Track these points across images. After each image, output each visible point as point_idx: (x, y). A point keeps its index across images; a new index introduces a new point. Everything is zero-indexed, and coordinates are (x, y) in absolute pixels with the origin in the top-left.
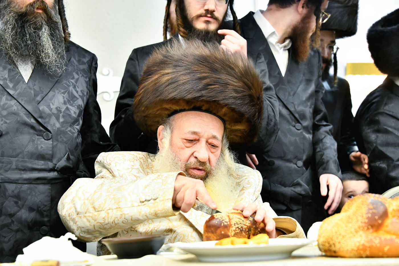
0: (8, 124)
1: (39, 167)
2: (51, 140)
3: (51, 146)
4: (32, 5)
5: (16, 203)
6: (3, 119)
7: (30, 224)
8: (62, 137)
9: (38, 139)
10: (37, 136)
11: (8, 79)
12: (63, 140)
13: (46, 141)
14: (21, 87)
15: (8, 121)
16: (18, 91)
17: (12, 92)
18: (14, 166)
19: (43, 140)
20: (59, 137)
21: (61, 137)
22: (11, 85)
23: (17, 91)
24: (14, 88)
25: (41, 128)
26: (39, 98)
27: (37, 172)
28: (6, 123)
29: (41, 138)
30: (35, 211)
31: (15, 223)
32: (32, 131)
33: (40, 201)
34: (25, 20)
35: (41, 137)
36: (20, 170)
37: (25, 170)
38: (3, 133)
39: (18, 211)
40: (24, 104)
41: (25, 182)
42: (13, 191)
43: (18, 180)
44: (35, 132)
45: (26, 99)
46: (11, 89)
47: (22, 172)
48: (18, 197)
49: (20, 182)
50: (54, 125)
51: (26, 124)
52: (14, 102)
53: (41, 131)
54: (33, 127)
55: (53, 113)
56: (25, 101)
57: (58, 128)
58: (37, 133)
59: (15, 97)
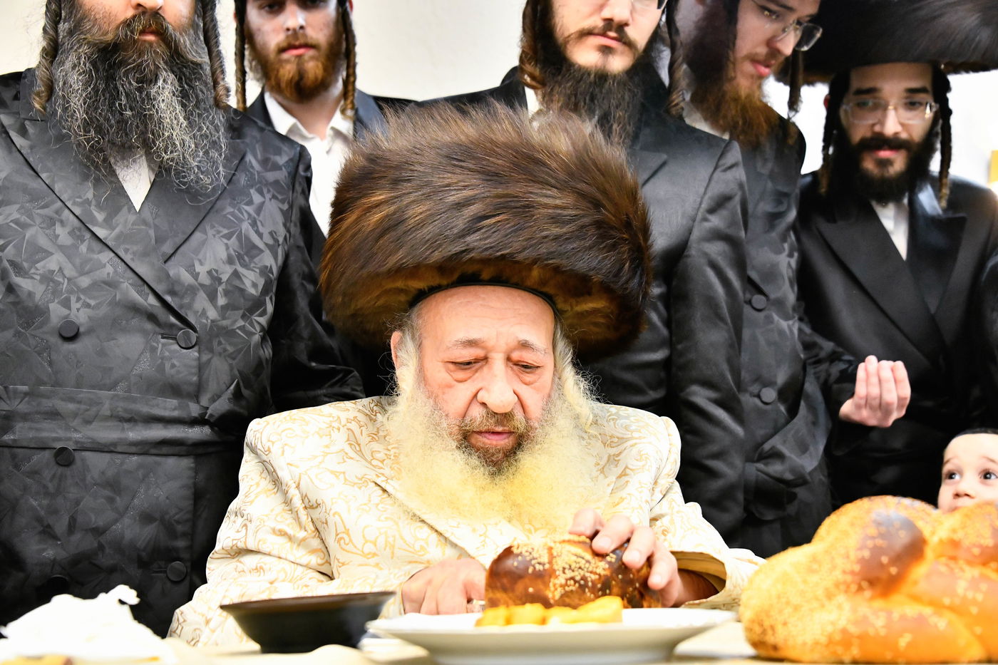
0: (93, 309)
1: (166, 414)
2: (196, 348)
3: (195, 363)
4: (129, 25)
5: (111, 500)
6: (82, 297)
7: (144, 554)
8: (223, 342)
9: (164, 345)
10: (163, 338)
11: (94, 203)
12: (225, 350)
13: (185, 351)
14: (124, 221)
15: (92, 303)
16: (117, 230)
17: (101, 233)
18: (105, 410)
19: (176, 347)
20: (215, 343)
21: (220, 343)
22: (100, 217)
23: (113, 230)
24: (108, 223)
25: (173, 320)
26: (167, 248)
27: (161, 425)
28: (88, 306)
29: (172, 344)
30: (156, 523)
31: (107, 550)
32: (149, 326)
33: (167, 498)
34: (114, 63)
35: (171, 341)
36: (122, 420)
37: (132, 419)
38: (82, 330)
39: (116, 521)
40: (132, 259)
41: (133, 449)
42: (103, 473)
43: (115, 444)
44: (157, 329)
45: (135, 248)
46: (100, 226)
47: (126, 425)
48: (113, 485)
49: (119, 449)
50: (204, 312)
51: (135, 309)
52: (106, 256)
53: (172, 325)
54: (152, 317)
55: (202, 285)
56: (134, 253)
57: (213, 321)
58: (162, 332)
59: (110, 244)
